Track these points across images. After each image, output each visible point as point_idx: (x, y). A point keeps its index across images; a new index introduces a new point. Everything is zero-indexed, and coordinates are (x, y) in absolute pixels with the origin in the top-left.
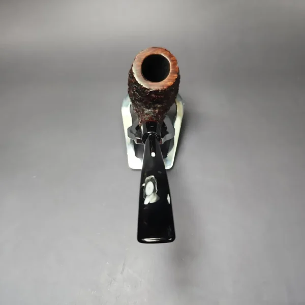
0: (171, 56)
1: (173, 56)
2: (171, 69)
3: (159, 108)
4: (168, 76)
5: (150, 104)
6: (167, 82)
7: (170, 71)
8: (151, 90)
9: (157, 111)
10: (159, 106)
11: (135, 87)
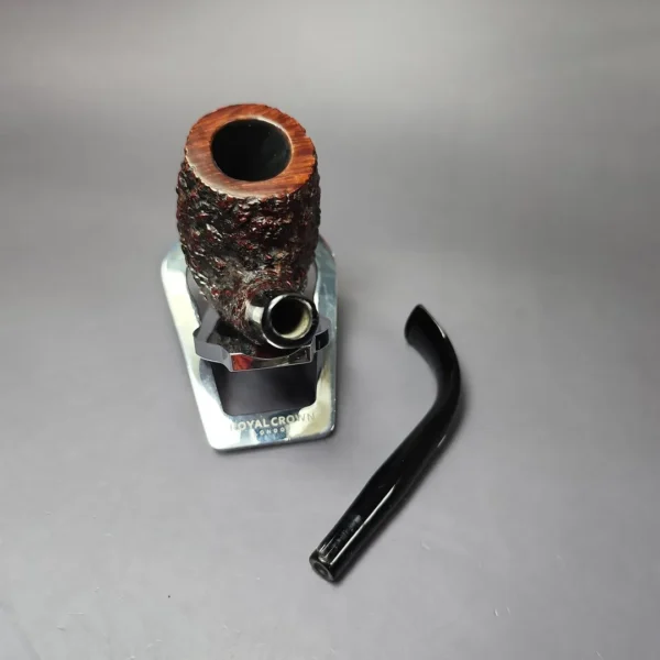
0: (282, 118)
1: (289, 118)
2: (293, 147)
3: (284, 263)
4: (290, 162)
5: (254, 254)
6: (291, 177)
7: (293, 152)
8: (252, 203)
9: (277, 270)
10: (280, 255)
11: (204, 208)
